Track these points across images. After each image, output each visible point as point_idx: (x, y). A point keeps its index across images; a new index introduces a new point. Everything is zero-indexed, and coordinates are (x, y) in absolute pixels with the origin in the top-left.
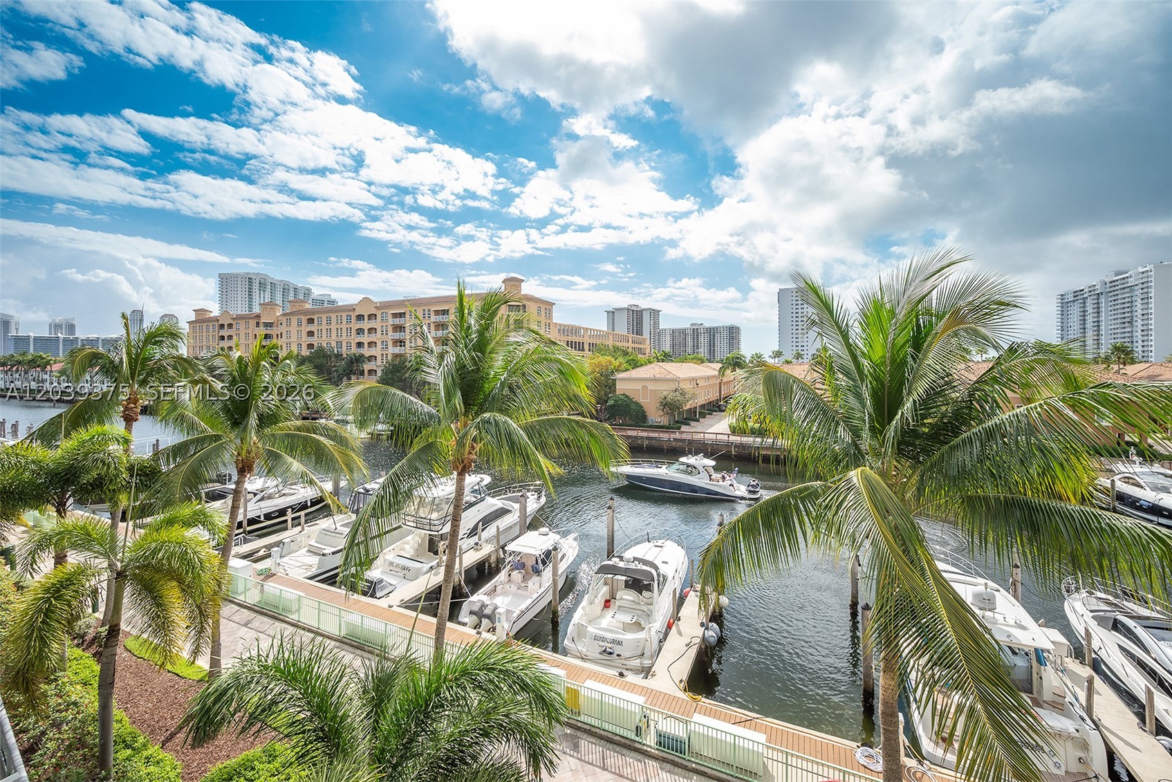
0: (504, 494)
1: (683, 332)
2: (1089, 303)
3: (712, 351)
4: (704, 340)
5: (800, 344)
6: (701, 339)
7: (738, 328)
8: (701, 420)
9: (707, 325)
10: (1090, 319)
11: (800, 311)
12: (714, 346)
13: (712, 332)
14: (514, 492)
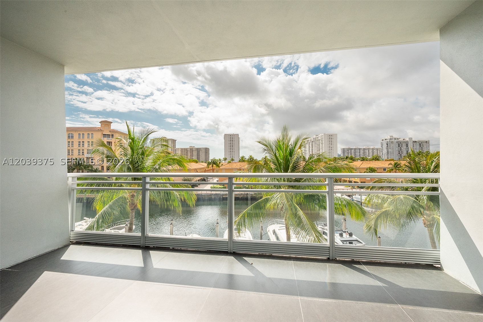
0: (112, 227)
1: (186, 150)
2: (311, 144)
3: (198, 158)
4: (195, 153)
5: (232, 155)
6: (194, 153)
7: (208, 149)
8: (199, 186)
9: (196, 147)
10: (311, 149)
11: (232, 143)
12: (199, 156)
13: (198, 150)
14: (117, 225)
